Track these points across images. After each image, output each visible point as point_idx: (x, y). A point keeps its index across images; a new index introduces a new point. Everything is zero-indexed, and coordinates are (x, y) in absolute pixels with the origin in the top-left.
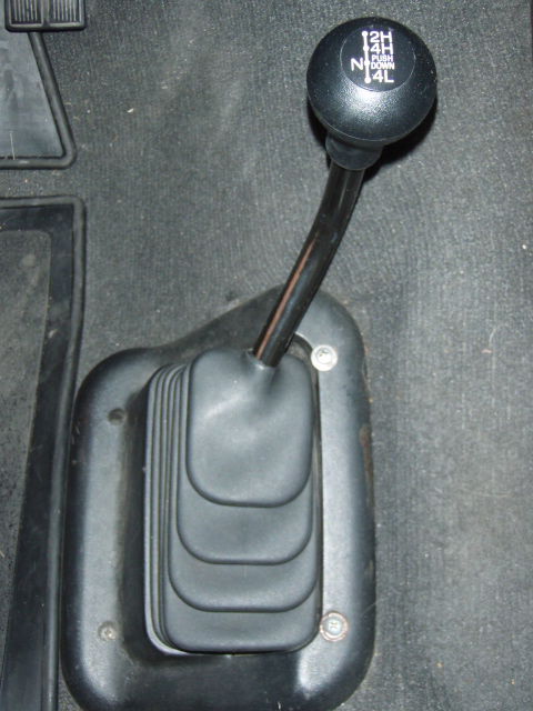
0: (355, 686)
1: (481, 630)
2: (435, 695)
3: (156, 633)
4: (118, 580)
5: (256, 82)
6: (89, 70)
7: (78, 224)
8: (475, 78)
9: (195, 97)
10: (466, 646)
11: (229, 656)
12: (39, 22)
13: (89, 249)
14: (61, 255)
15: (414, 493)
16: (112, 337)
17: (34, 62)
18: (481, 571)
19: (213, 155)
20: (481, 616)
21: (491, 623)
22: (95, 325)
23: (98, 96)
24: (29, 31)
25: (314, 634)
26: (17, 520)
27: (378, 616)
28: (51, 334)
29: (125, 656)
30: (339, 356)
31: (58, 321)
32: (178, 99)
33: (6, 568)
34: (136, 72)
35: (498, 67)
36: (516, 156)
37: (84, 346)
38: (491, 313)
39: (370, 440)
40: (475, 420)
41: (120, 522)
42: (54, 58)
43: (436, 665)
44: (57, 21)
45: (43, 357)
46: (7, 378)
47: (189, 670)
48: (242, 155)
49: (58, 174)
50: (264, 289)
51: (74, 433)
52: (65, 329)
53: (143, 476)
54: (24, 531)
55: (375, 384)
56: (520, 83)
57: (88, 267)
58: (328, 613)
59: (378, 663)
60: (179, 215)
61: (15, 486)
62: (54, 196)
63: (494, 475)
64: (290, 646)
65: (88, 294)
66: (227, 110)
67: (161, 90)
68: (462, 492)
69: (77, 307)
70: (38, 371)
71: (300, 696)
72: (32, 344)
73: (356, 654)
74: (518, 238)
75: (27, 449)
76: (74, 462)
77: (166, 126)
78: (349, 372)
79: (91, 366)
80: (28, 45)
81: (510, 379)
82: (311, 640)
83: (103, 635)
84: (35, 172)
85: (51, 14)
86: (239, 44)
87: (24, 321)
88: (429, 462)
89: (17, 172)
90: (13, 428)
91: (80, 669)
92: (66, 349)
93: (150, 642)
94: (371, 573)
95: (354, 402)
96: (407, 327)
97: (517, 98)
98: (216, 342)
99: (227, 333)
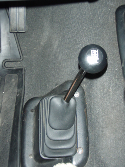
0: (85, 164)
1: (111, 149)
2: (102, 164)
3: (42, 154)
4: (33, 145)
5: (61, 41)
6: (26, 41)
7: (23, 72)
8: (105, 37)
9: (49, 45)
10: (108, 153)
11: (57, 159)
12: (16, 31)
13: (26, 78)
14: (20, 79)
15: (96, 121)
16: (31, 95)
17: (15, 40)
18: (111, 136)
19: (52, 56)
20: (111, 146)
21: (113, 147)
22: (27, 93)
23: (28, 46)
25: (76, 152)
26: (11, 134)
27: (89, 149)
28: (18, 95)
29: (35, 161)
30: (80, 94)
31: (19, 92)
32: (45, 46)
33: (8, 144)
34: (36, 41)
35: (110, 35)
36: (114, 52)
37: (25, 98)
38: (111, 83)
39: (87, 112)
40: (108, 105)
41: (33, 133)
42: (19, 39)
43: (102, 158)
44: (20, 31)
45: (16, 100)
46: (8, 105)
47: (49, 163)
48: (59, 55)
49: (19, 62)
50: (63, 82)
51: (23, 114)
52: (21, 94)
53: (39, 121)
54: (12, 136)
55: (87, 100)
56: (114, 38)
57: (26, 81)
58: (79, 148)
59: (90, 159)
60: (45, 69)
61: (10, 127)
62: (18, 67)
63: (113, 116)
64: (71, 155)
65: (26, 87)
66: (55, 47)
67: (41, 44)
68: (106, 120)
69: (23, 89)
70: (15, 103)
72: (14, 97)
73: (85, 157)
74: (115, 68)
75: (13, 119)
76: (23, 121)
77: (42, 51)
78: (82, 98)
79: (26, 101)
80: (14, 36)
81: (115, 96)
82: (75, 154)
83: (30, 158)
84: (15, 62)
85: (19, 29)
86: (57, 33)
87: (12, 93)
88: (99, 114)
89: (11, 62)
90: (10, 115)
91: (25, 165)
92: (21, 98)
93: (40, 156)
94: (88, 140)
95: (83, 103)
96: (93, 86)
97: (114, 40)
98: (54, 94)
99: (56, 91)
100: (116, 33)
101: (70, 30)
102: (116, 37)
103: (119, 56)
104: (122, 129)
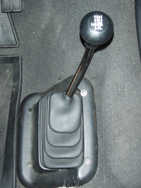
0: (93, 177)
1: (125, 161)
2: (113, 178)
3: (41, 164)
4: (31, 152)
5: (65, 24)
6: (23, 23)
7: (20, 62)
8: (121, 21)
9: (50, 29)
10: (121, 165)
11: (60, 170)
12: (10, 10)
13: (23, 68)
14: (16, 70)
15: (107, 127)
16: (29, 90)
17: (9, 21)
18: (124, 146)
19: (55, 43)
20: (125, 157)
21: (127, 159)
22: (25, 87)
23: (25, 29)
24: (7, 12)
25: (82, 163)
26: (5, 137)
27: (98, 159)
28: (14, 90)
29: (34, 171)
30: (88, 93)
31: (15, 86)
32: (46, 29)
33: (3, 149)
34: (35, 23)
35: (127, 19)
36: (131, 41)
37: (22, 93)
38: (126, 80)
39: (96, 114)
40: (122, 108)
41: (32, 137)
42: (14, 19)
43: (113, 171)
44: (15, 10)
45: (11, 95)
46: (2, 101)
47: (50, 174)
48: (62, 43)
49: (15, 49)
50: (68, 76)
51: (20, 114)
52: (17, 88)
53: (38, 124)
54: (7, 140)
55: (97, 100)
56: (132, 22)
57: (23, 73)
58: (86, 158)
59: (98, 171)
60: (46, 59)
61: (5, 129)
62: (14, 55)
63: (127, 121)
64: (76, 167)
65: (23, 79)
66: (58, 31)
67: (41, 27)
68: (119, 126)
69: (20, 83)
70: (10, 99)
71: (79, 179)
72: (9, 92)
73: (93, 168)
74: (132, 61)
75: (8, 119)
76: (20, 122)
77: (43, 36)
78: (90, 97)
79: (24, 98)
80: (7, 16)
81: (131, 97)
82: (81, 165)
83: (28, 166)
84: (9, 49)
85: (13, 8)
86: (61, 15)
87: (6, 86)
88: (110, 119)
89: (4, 49)
90: (4, 114)
91: (22, 175)
92: (17, 93)
93: (40, 167)
94: (96, 148)
95: (92, 104)
96: (105, 84)
97: (131, 26)
98: (56, 90)
99: (59, 88)
100: (134, 16)
101: (77, 12)
102: (135, 22)
103: (138, 46)
104: (138, 137)
